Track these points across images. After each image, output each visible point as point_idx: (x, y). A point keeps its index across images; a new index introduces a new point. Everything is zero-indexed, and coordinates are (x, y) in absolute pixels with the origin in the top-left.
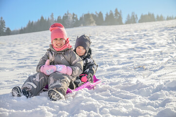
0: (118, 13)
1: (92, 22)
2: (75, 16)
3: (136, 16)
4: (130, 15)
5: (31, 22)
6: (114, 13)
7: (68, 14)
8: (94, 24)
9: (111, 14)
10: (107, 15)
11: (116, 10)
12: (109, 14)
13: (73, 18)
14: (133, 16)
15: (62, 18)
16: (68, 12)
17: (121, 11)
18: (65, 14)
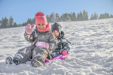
0: (86, 13)
1: (69, 19)
2: (58, 15)
3: (97, 15)
4: (93, 15)
5: (30, 19)
6: (83, 13)
7: (53, 13)
8: (70, 20)
9: (81, 14)
10: (78, 14)
11: (84, 11)
12: (79, 14)
13: (56, 16)
14: (95, 15)
15: (49, 16)
16: (53, 12)
17: (87, 12)
18: (51, 14)
